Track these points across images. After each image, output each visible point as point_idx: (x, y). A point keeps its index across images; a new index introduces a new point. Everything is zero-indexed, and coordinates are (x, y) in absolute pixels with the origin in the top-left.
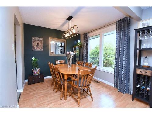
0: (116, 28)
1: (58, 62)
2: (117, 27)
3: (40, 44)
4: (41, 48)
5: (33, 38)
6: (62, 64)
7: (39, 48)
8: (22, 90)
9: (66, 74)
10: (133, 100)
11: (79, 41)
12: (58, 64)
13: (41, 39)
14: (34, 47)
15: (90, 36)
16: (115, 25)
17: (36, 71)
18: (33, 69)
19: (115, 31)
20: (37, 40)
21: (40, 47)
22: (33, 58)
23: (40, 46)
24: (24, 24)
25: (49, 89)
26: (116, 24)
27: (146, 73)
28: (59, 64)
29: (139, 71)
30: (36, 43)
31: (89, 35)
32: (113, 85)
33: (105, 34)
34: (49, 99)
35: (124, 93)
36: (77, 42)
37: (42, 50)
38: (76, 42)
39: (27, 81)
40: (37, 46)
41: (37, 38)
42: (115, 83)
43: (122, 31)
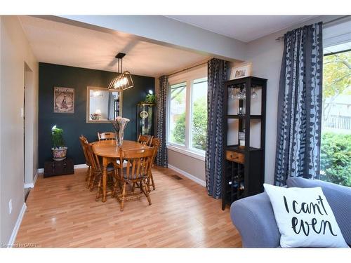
0: (208, 74)
1: (103, 136)
2: (210, 71)
3: (68, 100)
4: (69, 109)
5: (57, 89)
6: (111, 139)
7: (67, 108)
8: (32, 185)
9: (106, 157)
10: (223, 209)
11: (151, 92)
12: (101, 140)
13: (72, 90)
14: (56, 106)
15: (171, 84)
16: (207, 67)
17: (60, 153)
18: (53, 149)
19: (206, 79)
20: (64, 93)
21: (69, 106)
22: (54, 128)
23: (69, 103)
24: (40, 63)
25: (79, 186)
26: (209, 65)
27: (237, 158)
28: (105, 139)
29: (229, 155)
30: (61, 99)
31: (169, 80)
32: (204, 184)
33: (195, 81)
34: (76, 200)
35: (217, 197)
36: (148, 93)
37: (72, 112)
38: (145, 94)
39: (41, 171)
40: (64, 104)
41: (64, 89)
42: (207, 181)
43: (216, 80)
